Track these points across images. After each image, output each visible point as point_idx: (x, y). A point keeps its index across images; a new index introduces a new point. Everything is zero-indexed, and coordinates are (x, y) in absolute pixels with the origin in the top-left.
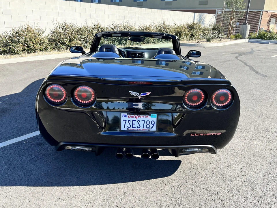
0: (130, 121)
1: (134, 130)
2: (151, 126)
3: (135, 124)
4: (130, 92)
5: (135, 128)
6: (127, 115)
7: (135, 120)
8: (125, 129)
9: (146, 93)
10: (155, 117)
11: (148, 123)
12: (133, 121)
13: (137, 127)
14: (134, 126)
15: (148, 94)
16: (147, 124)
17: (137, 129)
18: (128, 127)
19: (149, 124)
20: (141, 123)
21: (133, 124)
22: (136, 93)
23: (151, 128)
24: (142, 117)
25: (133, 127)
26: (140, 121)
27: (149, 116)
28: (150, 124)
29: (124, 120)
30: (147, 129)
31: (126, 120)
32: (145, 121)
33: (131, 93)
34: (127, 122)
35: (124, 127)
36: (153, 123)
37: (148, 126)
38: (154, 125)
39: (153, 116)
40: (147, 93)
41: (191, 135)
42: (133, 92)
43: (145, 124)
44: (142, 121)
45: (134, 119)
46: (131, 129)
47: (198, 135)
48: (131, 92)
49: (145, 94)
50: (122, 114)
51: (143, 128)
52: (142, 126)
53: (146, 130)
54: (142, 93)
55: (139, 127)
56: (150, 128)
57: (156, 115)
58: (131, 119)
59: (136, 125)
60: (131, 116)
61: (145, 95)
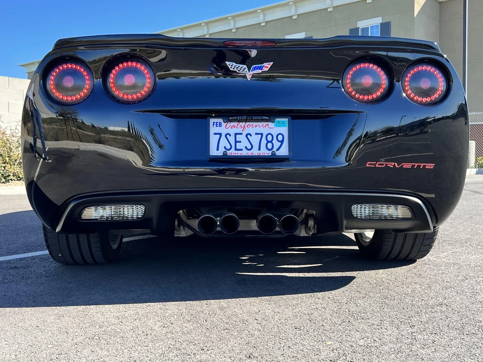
0: (230, 135)
1: (239, 155)
2: (277, 144)
3: (240, 142)
4: (227, 63)
5: (241, 150)
6: (223, 123)
7: (241, 134)
8: (220, 153)
9: (262, 65)
10: (284, 126)
11: (270, 138)
12: (237, 136)
13: (246, 147)
14: (239, 146)
15: (267, 67)
16: (268, 142)
17: (245, 153)
18: (225, 147)
19: (271, 142)
20: (255, 140)
21: (236, 142)
22: (241, 66)
23: (278, 150)
24: (256, 126)
25: (236, 149)
26: (251, 135)
27: (270, 124)
28: (275, 141)
29: (215, 134)
30: (268, 152)
31: (220, 134)
32: (262, 134)
33: (230, 67)
34: (223, 136)
35: (218, 149)
36: (280, 138)
37: (270, 146)
38: (282, 142)
39: (281, 125)
40: (265, 64)
41: (367, 165)
42: (234, 64)
43: (264, 142)
44: (256, 134)
45: (239, 130)
46: (232, 153)
47: (383, 164)
48: (231, 63)
49: (260, 68)
50: (212, 121)
51: (259, 149)
52: (256, 146)
53: (266, 155)
54: (254, 66)
55: (249, 147)
56: (274, 149)
57: (286, 120)
58: (232, 131)
59: (244, 143)
60: (232, 124)
61: (260, 71)
